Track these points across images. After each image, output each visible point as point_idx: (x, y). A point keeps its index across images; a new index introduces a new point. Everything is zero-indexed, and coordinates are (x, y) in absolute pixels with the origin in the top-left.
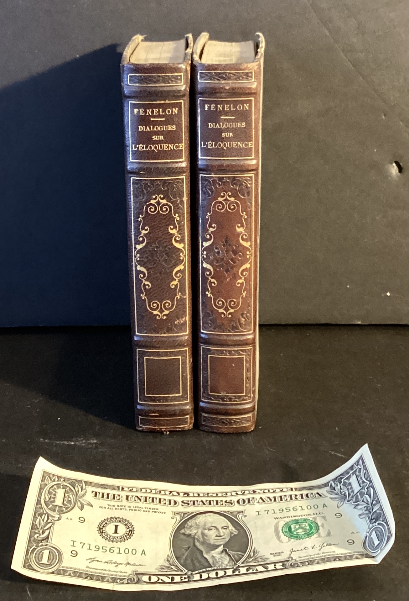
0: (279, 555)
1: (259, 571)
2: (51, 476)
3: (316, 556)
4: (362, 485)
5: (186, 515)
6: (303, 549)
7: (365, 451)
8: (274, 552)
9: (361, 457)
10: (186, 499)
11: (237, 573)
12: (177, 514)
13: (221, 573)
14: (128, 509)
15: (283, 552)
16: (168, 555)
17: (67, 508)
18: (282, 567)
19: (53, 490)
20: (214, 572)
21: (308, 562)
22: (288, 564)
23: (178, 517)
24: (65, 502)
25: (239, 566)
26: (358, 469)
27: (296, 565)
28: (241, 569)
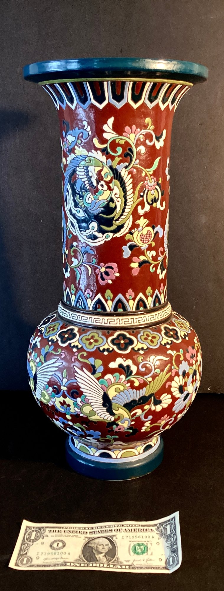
3: (144, 565)
4: (171, 532)
6: (139, 560)
7: (176, 515)
8: (126, 560)
9: (174, 517)
10: (91, 531)
11: (108, 566)
12: (87, 538)
13: (102, 565)
14: (64, 536)
15: (130, 561)
16: (80, 555)
18: (128, 568)
21: (140, 567)
23: (87, 539)
25: (110, 564)
26: (171, 523)
27: (134, 568)
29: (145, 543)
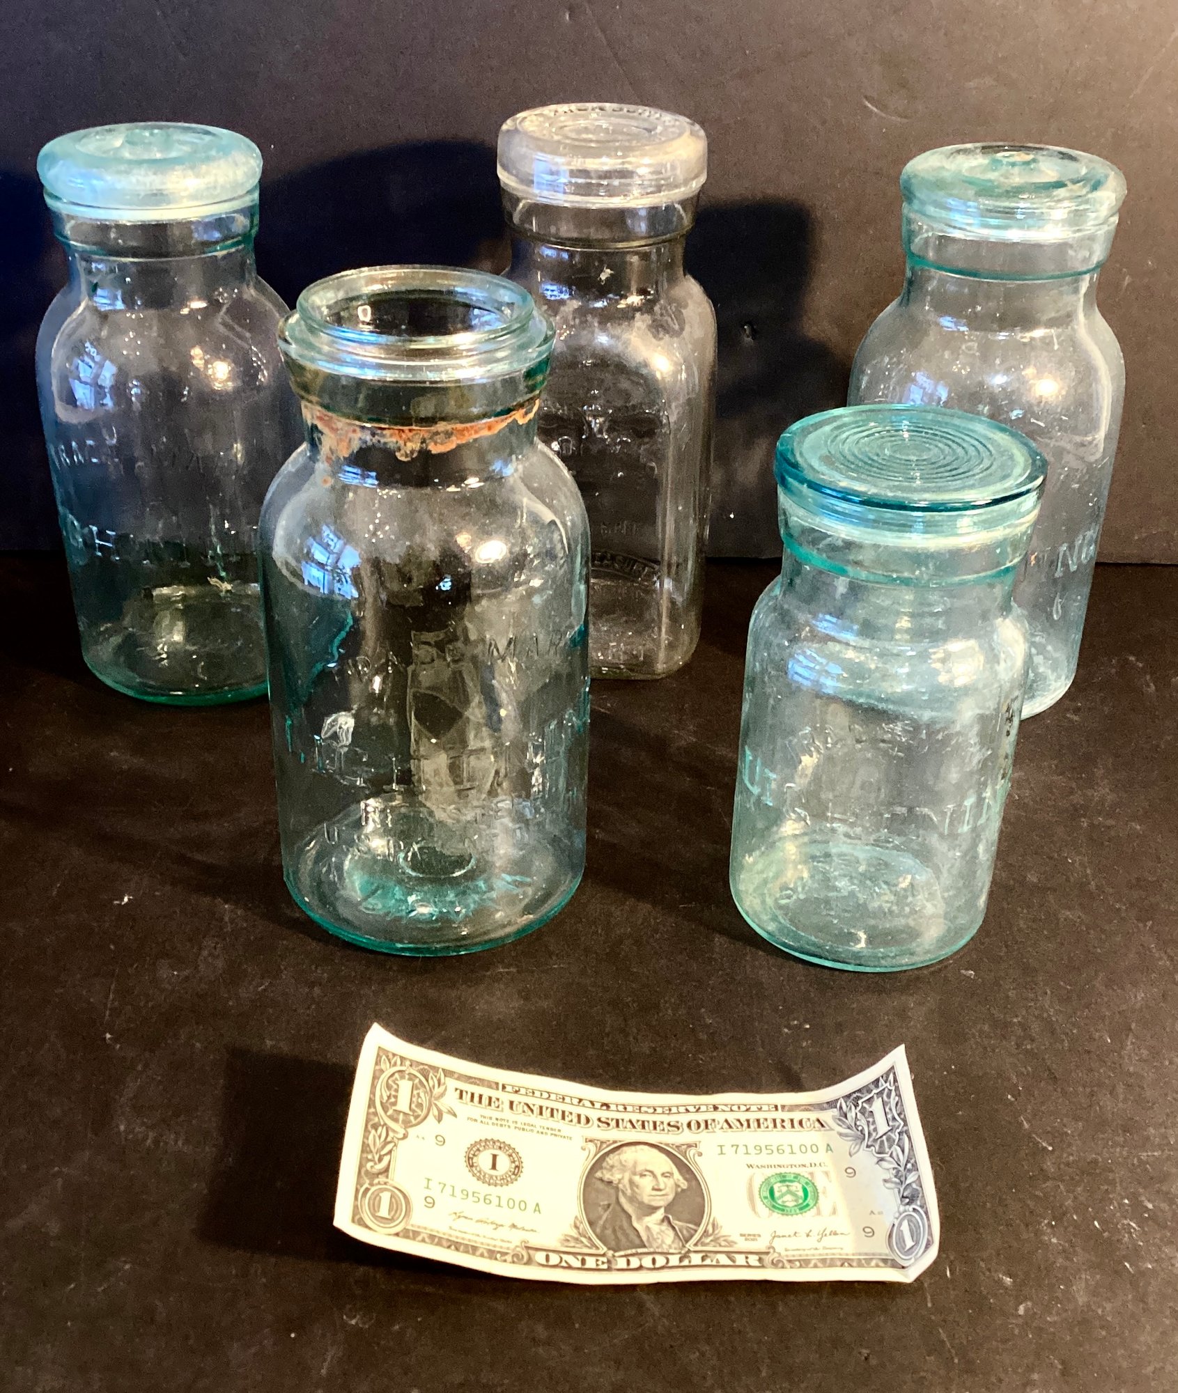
0: (753, 1240)
1: (721, 1263)
2: (391, 1056)
3: (813, 1252)
4: (890, 1123)
5: (604, 1146)
6: (792, 1234)
8: (747, 1233)
10: (604, 1115)
11: (686, 1262)
12: (590, 1141)
14: (513, 1126)
15: (759, 1236)
16: (576, 1217)
17: (416, 1117)
18: (757, 1264)
19: (394, 1082)
20: (650, 1258)
21: (799, 1261)
22: (767, 1259)
23: (592, 1148)
24: (413, 1106)
26: (886, 1089)
27: (780, 1265)
28: (692, 1255)
29: (804, 1172)
